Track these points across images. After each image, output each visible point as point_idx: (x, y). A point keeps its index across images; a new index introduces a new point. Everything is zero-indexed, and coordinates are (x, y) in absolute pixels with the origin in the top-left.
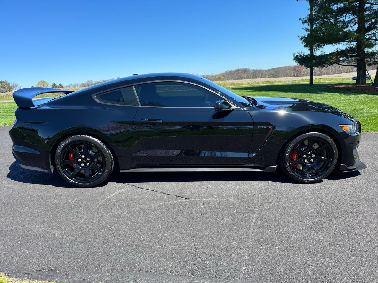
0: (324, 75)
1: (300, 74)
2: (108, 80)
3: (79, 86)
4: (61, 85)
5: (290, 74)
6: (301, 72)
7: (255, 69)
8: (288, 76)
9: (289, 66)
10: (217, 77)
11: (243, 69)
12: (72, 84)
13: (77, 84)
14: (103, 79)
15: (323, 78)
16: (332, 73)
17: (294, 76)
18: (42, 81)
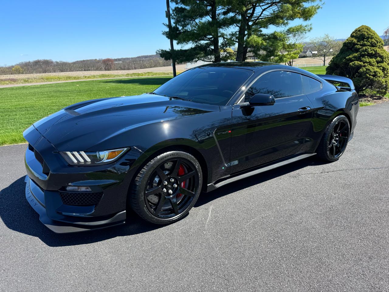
0: (132, 69)
1: (111, 68)
5: (100, 68)
7: (58, 61)
10: (13, 69)
11: (44, 60)
17: (106, 70)
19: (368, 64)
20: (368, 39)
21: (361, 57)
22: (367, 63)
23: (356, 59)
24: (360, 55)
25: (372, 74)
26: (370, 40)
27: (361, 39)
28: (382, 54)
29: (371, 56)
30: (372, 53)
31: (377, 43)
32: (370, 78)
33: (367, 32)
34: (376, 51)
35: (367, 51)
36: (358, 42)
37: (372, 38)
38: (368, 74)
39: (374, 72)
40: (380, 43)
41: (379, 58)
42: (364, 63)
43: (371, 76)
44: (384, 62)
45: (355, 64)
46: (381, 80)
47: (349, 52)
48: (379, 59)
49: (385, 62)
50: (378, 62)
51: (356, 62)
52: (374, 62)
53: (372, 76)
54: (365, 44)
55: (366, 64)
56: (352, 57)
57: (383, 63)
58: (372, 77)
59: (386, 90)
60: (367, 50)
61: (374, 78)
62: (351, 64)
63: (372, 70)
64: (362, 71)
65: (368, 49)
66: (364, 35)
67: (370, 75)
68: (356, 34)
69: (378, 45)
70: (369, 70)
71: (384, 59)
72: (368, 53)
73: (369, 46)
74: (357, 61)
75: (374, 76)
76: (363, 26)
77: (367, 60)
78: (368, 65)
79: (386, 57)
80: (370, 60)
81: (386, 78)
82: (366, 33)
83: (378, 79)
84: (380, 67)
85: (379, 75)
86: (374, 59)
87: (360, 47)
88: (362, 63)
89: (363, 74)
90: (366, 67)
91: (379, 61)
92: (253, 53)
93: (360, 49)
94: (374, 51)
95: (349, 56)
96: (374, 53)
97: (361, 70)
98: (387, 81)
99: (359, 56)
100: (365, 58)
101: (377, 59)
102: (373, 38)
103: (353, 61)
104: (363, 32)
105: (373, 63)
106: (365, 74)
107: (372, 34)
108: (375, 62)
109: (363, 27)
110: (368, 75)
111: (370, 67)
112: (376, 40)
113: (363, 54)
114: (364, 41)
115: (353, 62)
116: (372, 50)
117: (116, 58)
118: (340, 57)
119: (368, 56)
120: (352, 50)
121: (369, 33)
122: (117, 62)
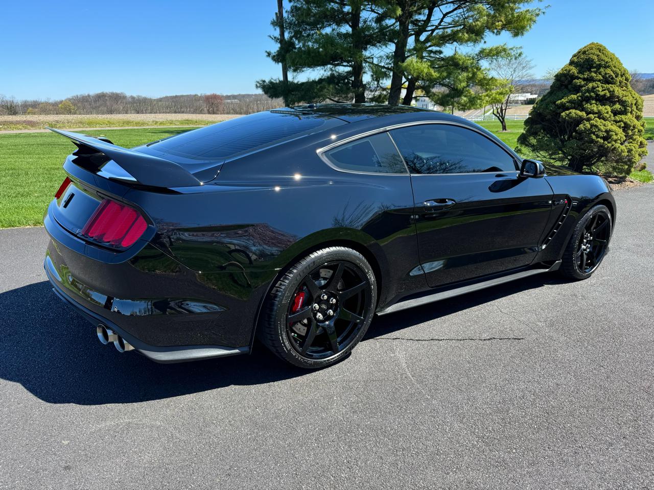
0: (254, 112)
1: (218, 110)
5: (201, 109)
6: (219, 107)
7: (135, 95)
8: (198, 111)
10: (60, 106)
11: (112, 93)
17: (209, 113)
19: (596, 115)
20: (599, 69)
21: (584, 103)
22: (594, 113)
23: (573, 105)
24: (582, 98)
25: (601, 134)
26: (602, 70)
27: (587, 68)
28: (624, 99)
29: (602, 100)
30: (605, 95)
31: (616, 77)
32: (598, 142)
33: (598, 56)
34: (614, 91)
35: (595, 90)
36: (579, 72)
37: (606, 67)
38: (594, 134)
39: (607, 132)
40: (622, 76)
41: (619, 104)
42: (588, 113)
43: (599, 139)
44: (629, 114)
45: (571, 115)
46: (619, 147)
47: (563, 93)
48: (617, 106)
49: (631, 113)
50: (615, 113)
51: (573, 111)
52: (607, 113)
53: (601, 138)
54: (592, 77)
55: (591, 116)
56: (567, 102)
57: (626, 114)
58: (602, 141)
59: (630, 167)
60: (595, 88)
61: (606, 142)
62: (563, 114)
63: (602, 128)
64: (583, 129)
65: (598, 87)
66: (593, 60)
67: (598, 136)
68: (578, 58)
69: (618, 80)
70: (596, 126)
71: (628, 108)
72: (597, 95)
73: (599, 81)
74: (576, 109)
75: (605, 139)
76: (593, 43)
77: (595, 109)
78: (595, 117)
79: (632, 104)
80: (601, 108)
81: (631, 142)
82: (595, 58)
83: (613, 145)
84: (620, 121)
85: (615, 137)
86: (608, 107)
87: (583, 83)
88: (584, 114)
89: (585, 134)
90: (592, 121)
91: (617, 110)
92: (422, 92)
93: (581, 86)
94: (610, 92)
95: (561, 100)
96: (608, 95)
97: (581, 126)
98: (632, 150)
99: (579, 100)
100: (591, 104)
101: (614, 107)
102: (609, 67)
103: (568, 109)
104: (591, 56)
105: (605, 114)
106: (589, 134)
107: (606, 59)
108: (610, 113)
109: (591, 46)
110: (594, 137)
111: (599, 122)
112: (613, 72)
113: (587, 97)
114: (591, 72)
115: (567, 112)
116: (605, 90)
117: (229, 94)
118: (547, 101)
119: (596, 100)
120: (568, 89)
121: (603, 57)
122: (229, 101)
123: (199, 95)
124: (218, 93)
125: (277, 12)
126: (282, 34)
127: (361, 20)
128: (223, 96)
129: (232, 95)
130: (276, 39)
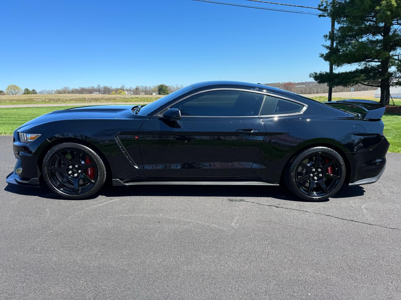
0: (314, 93)
2: (87, 87)
3: (53, 92)
4: (34, 90)
6: (292, 90)
9: (278, 83)
12: (46, 90)
13: (52, 91)
14: (81, 87)
15: (322, 97)
16: (322, 92)
18: (12, 86)
122: (299, 86)
123: (281, 83)
124: (292, 82)
125: (330, 31)
126: (332, 44)
127: (392, 30)
128: (295, 83)
129: (301, 83)
130: (327, 47)
